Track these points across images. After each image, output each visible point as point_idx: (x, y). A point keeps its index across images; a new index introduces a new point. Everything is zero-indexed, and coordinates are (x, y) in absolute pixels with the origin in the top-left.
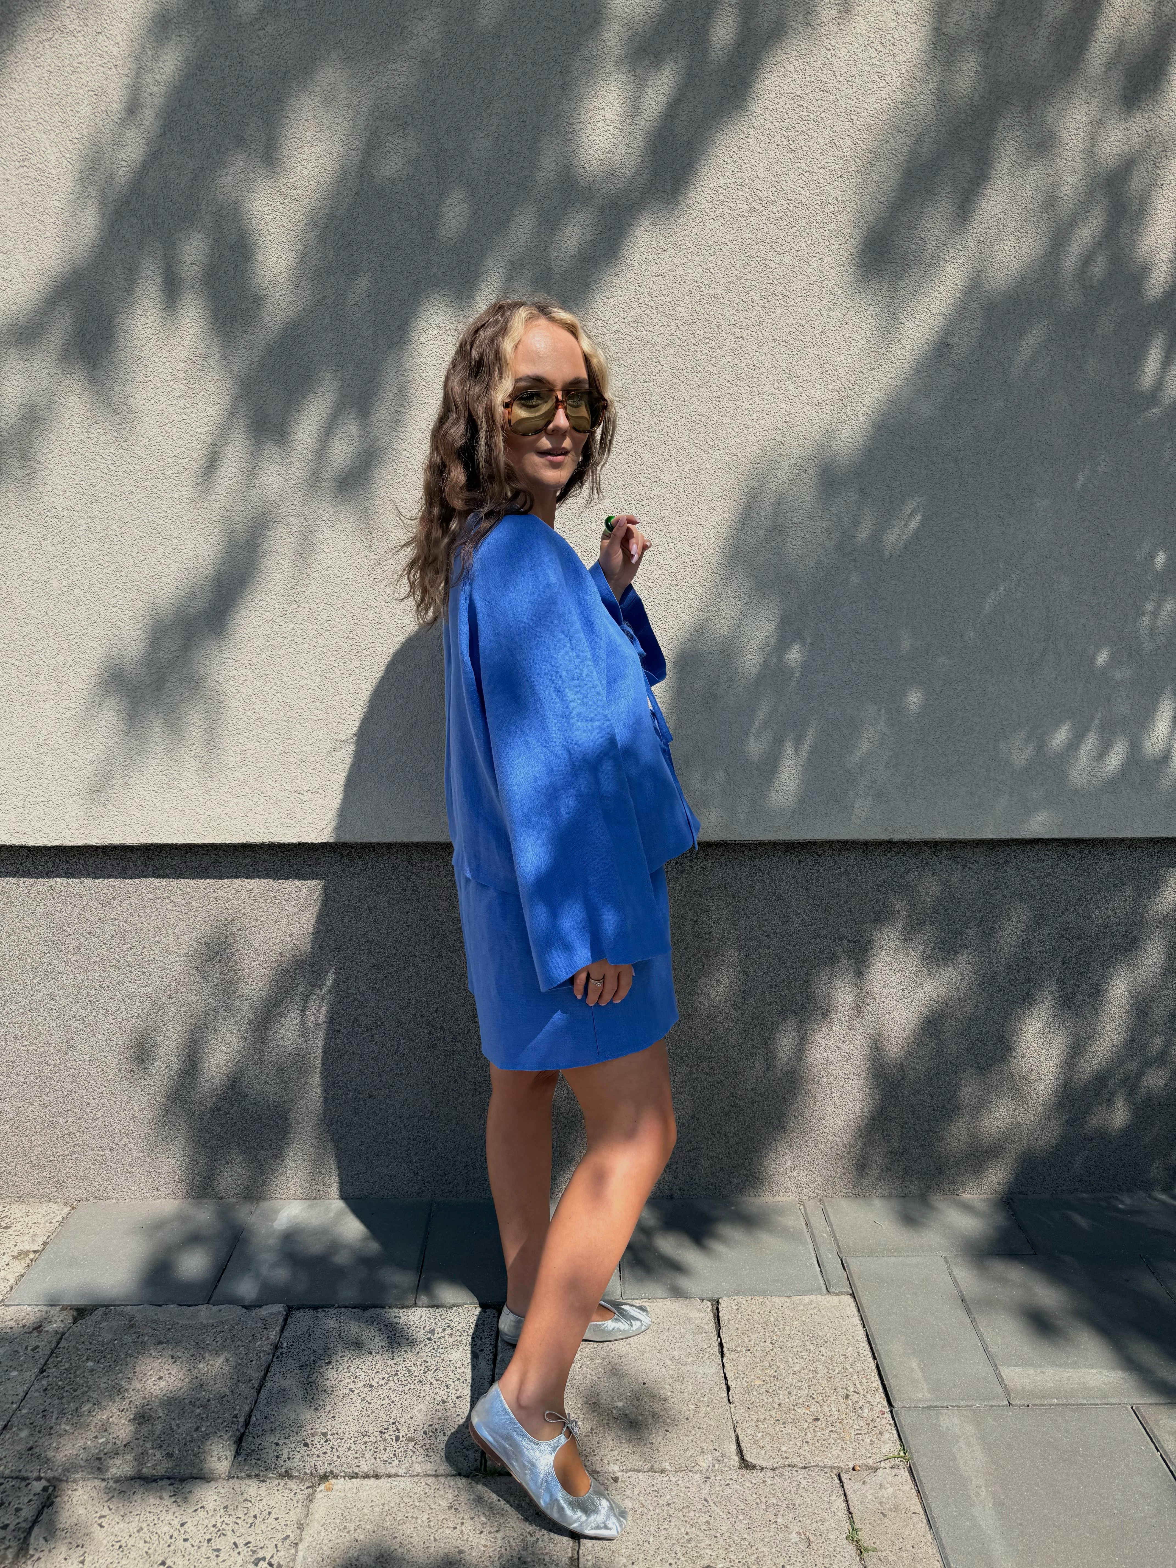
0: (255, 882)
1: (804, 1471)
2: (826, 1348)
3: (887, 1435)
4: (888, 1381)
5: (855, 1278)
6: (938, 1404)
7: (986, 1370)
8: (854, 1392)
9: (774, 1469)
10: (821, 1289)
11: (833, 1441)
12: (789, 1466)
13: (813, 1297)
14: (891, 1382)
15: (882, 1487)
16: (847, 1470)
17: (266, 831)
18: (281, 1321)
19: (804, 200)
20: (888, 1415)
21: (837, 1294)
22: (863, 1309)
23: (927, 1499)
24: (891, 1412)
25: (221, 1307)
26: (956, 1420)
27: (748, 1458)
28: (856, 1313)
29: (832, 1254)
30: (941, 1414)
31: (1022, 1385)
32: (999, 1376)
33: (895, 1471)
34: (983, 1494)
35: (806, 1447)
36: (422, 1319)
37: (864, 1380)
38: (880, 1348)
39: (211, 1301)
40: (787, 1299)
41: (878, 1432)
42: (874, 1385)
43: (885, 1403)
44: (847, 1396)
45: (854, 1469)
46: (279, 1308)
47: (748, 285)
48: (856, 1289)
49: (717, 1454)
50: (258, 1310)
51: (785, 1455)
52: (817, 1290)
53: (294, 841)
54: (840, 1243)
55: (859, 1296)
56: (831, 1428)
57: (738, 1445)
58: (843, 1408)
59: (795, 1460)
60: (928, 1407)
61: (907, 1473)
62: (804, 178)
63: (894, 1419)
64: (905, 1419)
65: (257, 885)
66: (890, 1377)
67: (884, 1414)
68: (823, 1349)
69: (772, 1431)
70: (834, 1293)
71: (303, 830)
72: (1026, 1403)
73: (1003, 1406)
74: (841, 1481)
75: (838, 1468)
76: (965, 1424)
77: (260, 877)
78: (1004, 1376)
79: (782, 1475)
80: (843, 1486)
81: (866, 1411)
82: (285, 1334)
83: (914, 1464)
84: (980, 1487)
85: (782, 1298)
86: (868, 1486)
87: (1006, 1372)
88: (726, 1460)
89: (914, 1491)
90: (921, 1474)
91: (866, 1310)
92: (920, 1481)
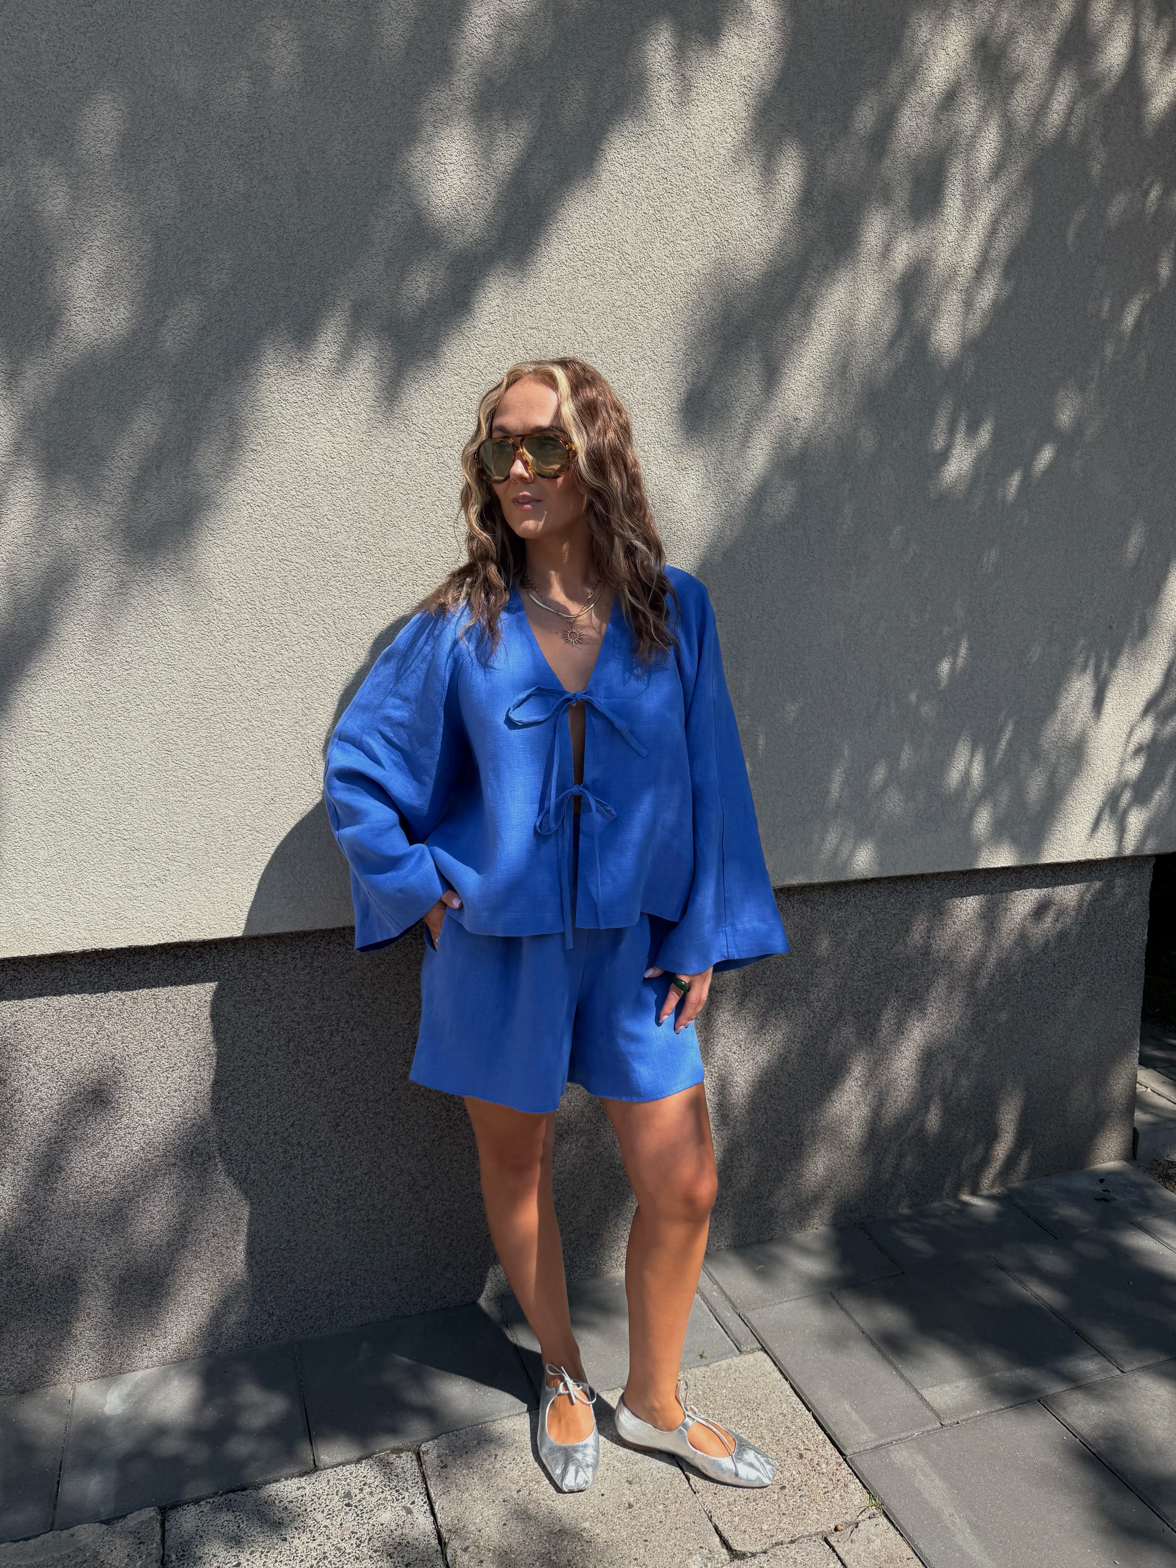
0: (65, 999)
1: (794, 1545)
2: (762, 1410)
3: (852, 1486)
4: (831, 1430)
5: (760, 1332)
6: (882, 1441)
7: (911, 1397)
8: (805, 1449)
9: (765, 1552)
10: (733, 1350)
11: (807, 1507)
12: (777, 1544)
13: (729, 1361)
14: (835, 1430)
15: (869, 1541)
16: (831, 1533)
17: (88, 936)
18: (158, 1529)
19: (669, 269)
20: (845, 1465)
21: (749, 1352)
22: (779, 1362)
23: (913, 1541)
24: (845, 1460)
25: (71, 1530)
26: (905, 1454)
27: (737, 1547)
28: (776, 1369)
29: (729, 1311)
30: (889, 1450)
31: (945, 1403)
32: (922, 1399)
33: (874, 1521)
34: (958, 1521)
35: (785, 1519)
36: (331, 1483)
37: (810, 1435)
38: (811, 1398)
39: (55, 1527)
40: (706, 1369)
41: (842, 1484)
42: (820, 1437)
43: (837, 1454)
44: (801, 1456)
45: (836, 1529)
46: (150, 1513)
47: (619, 346)
48: (765, 1343)
49: (705, 1552)
50: (122, 1523)
51: (769, 1534)
52: (730, 1352)
53: (124, 945)
54: (732, 1300)
55: (770, 1350)
56: (800, 1493)
57: (721, 1536)
58: (802, 1469)
59: (780, 1537)
60: (876, 1447)
61: (886, 1520)
62: (668, 247)
63: (851, 1468)
64: (863, 1465)
65: (67, 1002)
66: (831, 1425)
67: (840, 1465)
68: (759, 1412)
69: (748, 1513)
70: (746, 1351)
71: (135, 931)
72: (956, 1421)
73: (937, 1429)
74: (831, 1546)
75: (822, 1532)
76: (915, 1456)
77: (71, 992)
78: (927, 1399)
79: (776, 1555)
80: (834, 1551)
81: (824, 1466)
82: (169, 1543)
83: (887, 1509)
84: (953, 1515)
85: (702, 1369)
86: (857, 1544)
87: (926, 1393)
88: (717, 1556)
89: (899, 1536)
90: (899, 1516)
91: (783, 1362)
92: (900, 1524)
